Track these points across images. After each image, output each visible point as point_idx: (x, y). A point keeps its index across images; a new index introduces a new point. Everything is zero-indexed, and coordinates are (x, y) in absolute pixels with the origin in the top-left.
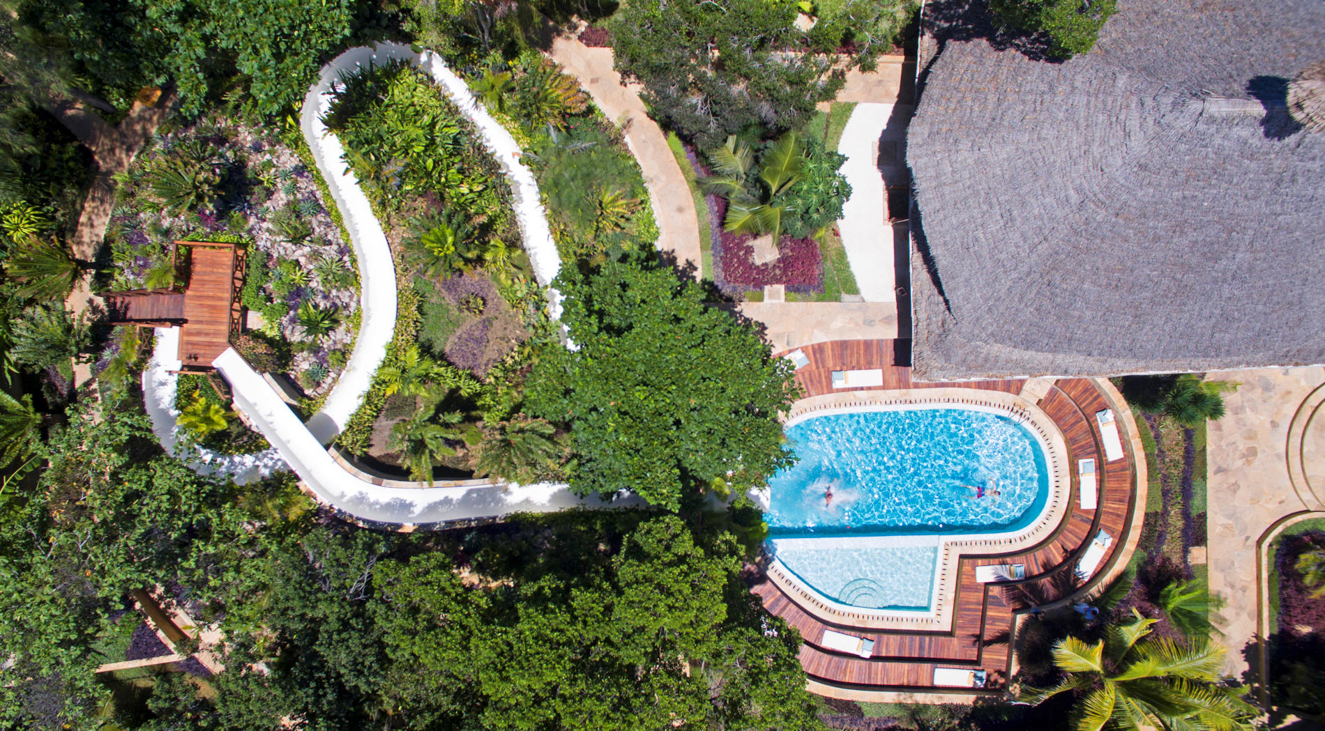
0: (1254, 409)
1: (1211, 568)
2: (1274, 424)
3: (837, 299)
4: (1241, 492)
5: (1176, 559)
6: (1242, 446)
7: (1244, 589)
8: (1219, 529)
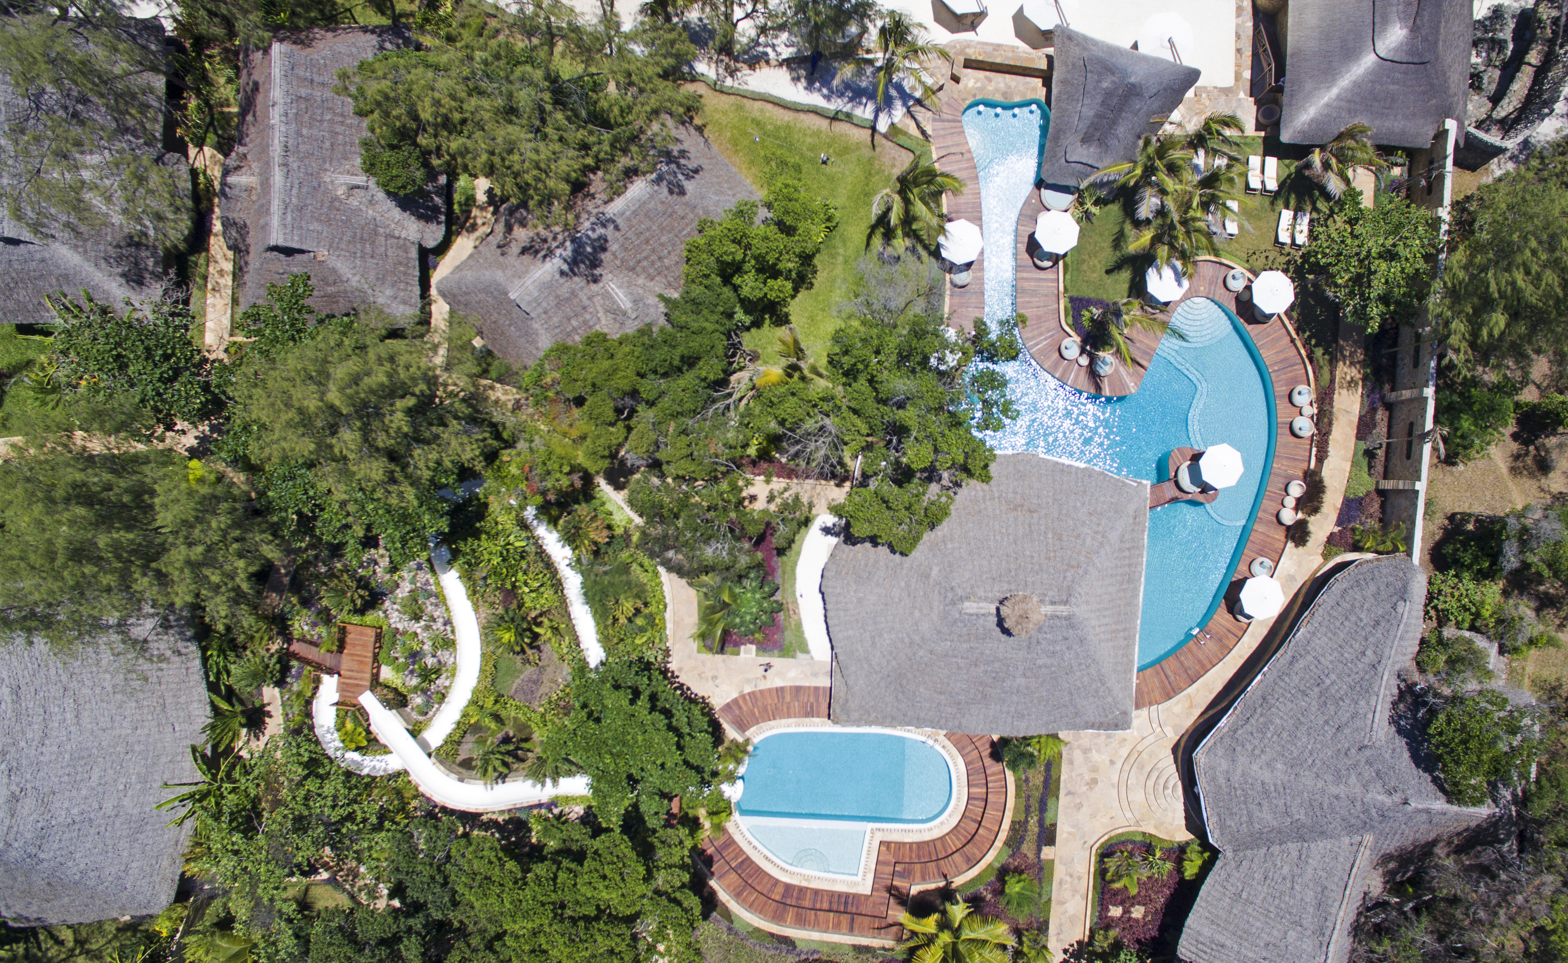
0: (1099, 751)
1: (1056, 863)
2: (1112, 762)
3: (793, 657)
4: (1084, 809)
5: (1031, 855)
6: (1087, 777)
7: (1079, 878)
8: (1065, 835)
